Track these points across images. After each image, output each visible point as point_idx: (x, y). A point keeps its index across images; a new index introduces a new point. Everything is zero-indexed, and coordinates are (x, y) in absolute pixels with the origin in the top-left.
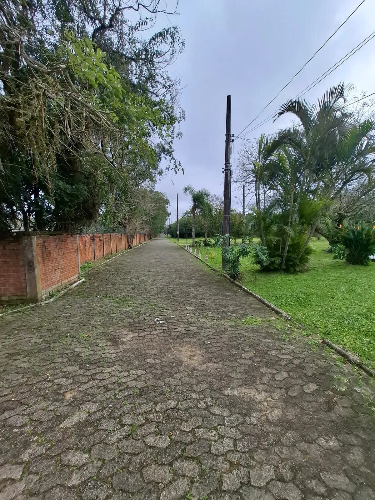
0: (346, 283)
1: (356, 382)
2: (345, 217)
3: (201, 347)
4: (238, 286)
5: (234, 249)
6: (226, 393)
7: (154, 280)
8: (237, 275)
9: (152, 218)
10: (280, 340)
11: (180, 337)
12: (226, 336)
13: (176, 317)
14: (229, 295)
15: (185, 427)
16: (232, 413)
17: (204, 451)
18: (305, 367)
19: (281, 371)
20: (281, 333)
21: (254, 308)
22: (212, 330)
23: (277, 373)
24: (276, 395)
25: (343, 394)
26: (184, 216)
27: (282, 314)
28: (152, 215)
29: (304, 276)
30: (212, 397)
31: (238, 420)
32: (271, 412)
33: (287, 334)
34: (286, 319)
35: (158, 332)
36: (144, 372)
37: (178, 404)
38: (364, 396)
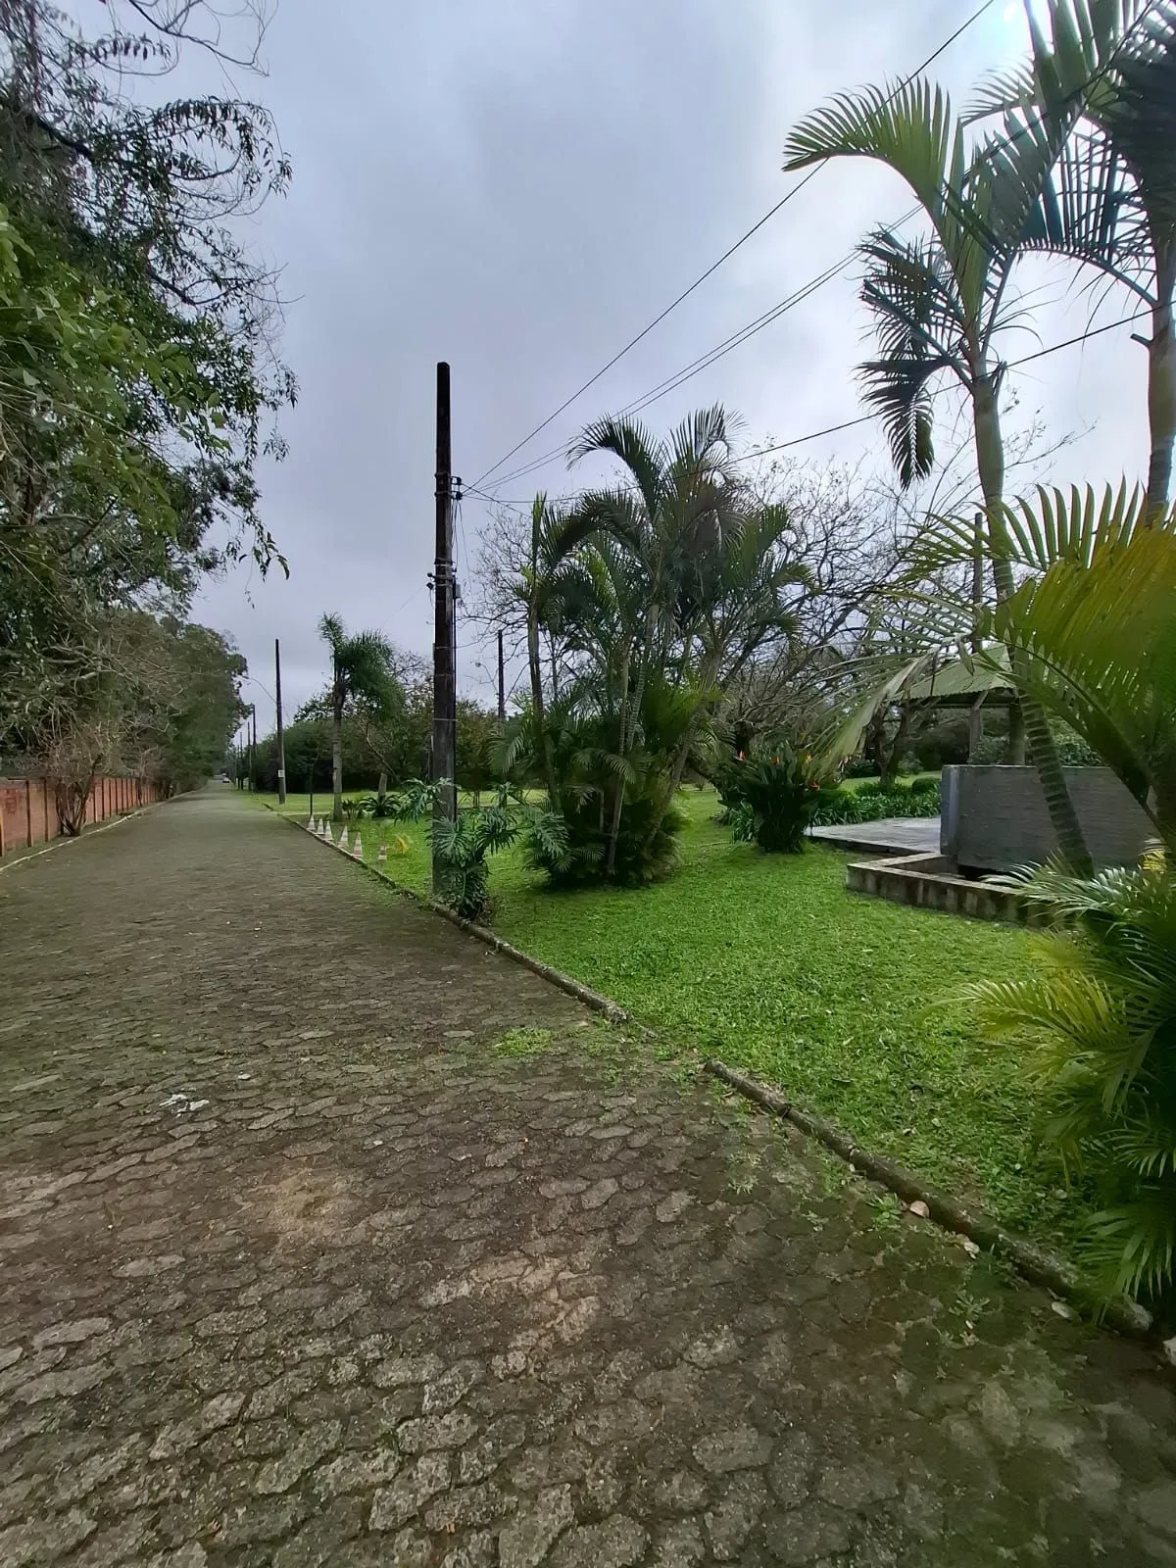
0: (757, 901)
1: (775, 1158)
2: (752, 733)
3: (351, 1166)
4: (481, 938)
5: (468, 824)
6: (431, 1301)
7: (174, 950)
8: (478, 905)
9: (176, 720)
10: (596, 1086)
11: (273, 1149)
12: (437, 1109)
13: (259, 1075)
14: (452, 972)
15: (274, 1479)
16: (448, 1362)
17: (342, 1537)
18: (661, 1149)
19: (598, 1180)
20: (600, 1064)
21: (528, 1002)
22: (389, 1099)
23: (589, 1187)
24: (583, 1259)
25: (746, 1199)
26: (303, 716)
27: (605, 1007)
28: (172, 711)
29: (663, 892)
30: (382, 1332)
31: (467, 1379)
32: (568, 1315)
33: (619, 1065)
34: (619, 1022)
35: (180, 1144)
36: (103, 1323)
37: (246, 1403)
38: (793, 1191)
